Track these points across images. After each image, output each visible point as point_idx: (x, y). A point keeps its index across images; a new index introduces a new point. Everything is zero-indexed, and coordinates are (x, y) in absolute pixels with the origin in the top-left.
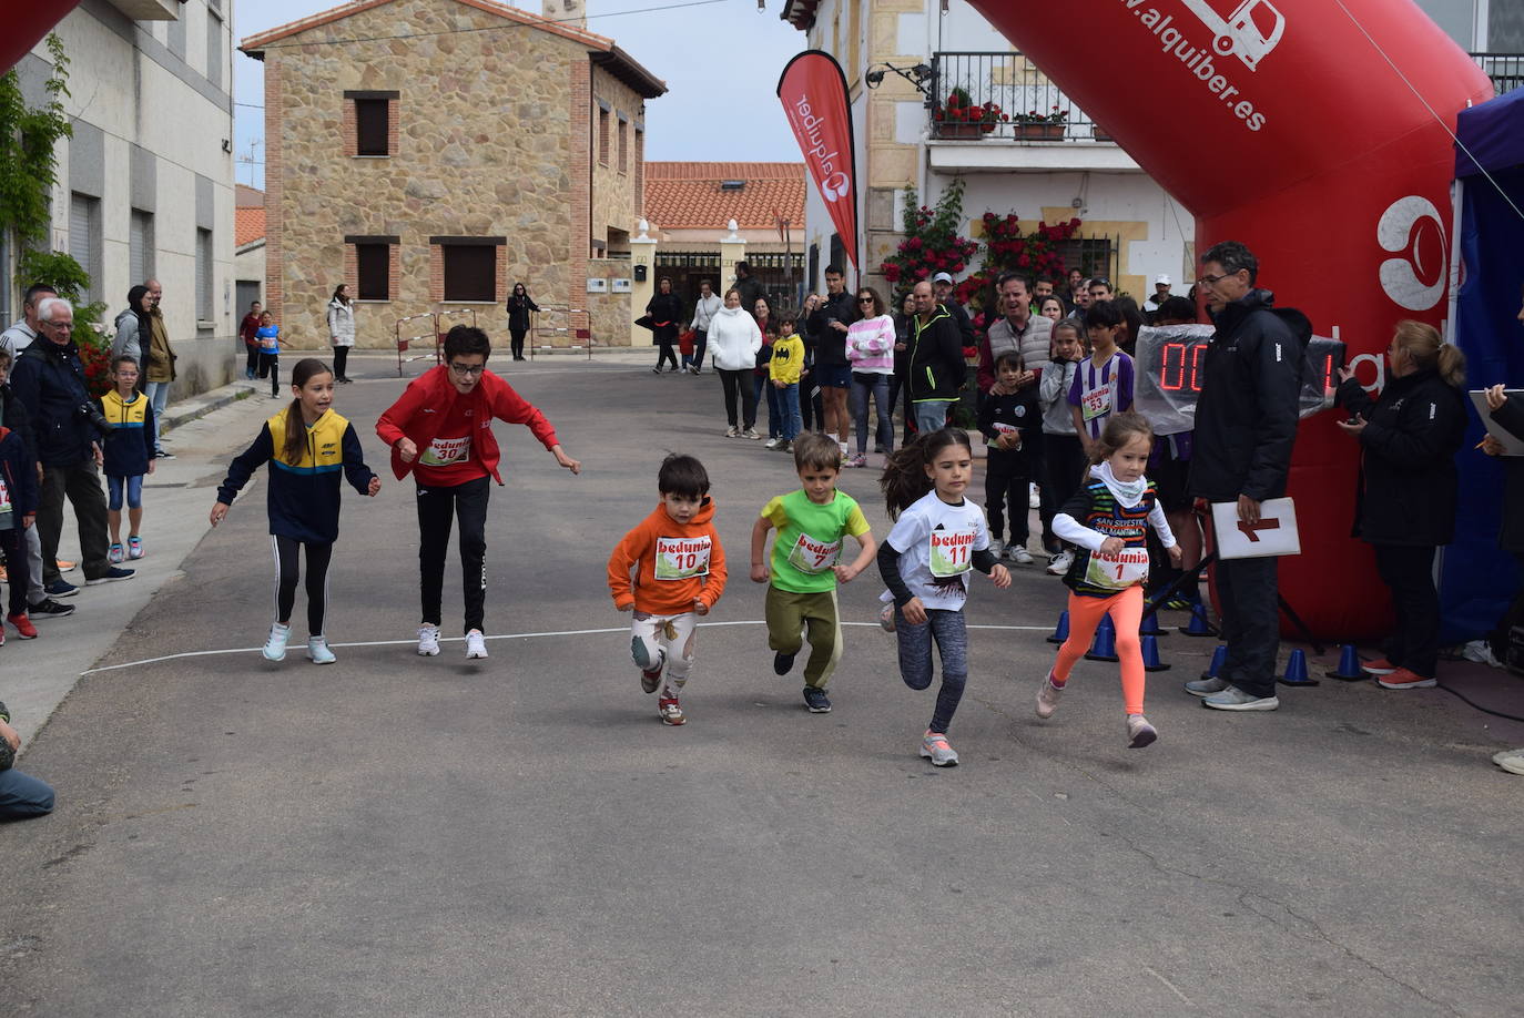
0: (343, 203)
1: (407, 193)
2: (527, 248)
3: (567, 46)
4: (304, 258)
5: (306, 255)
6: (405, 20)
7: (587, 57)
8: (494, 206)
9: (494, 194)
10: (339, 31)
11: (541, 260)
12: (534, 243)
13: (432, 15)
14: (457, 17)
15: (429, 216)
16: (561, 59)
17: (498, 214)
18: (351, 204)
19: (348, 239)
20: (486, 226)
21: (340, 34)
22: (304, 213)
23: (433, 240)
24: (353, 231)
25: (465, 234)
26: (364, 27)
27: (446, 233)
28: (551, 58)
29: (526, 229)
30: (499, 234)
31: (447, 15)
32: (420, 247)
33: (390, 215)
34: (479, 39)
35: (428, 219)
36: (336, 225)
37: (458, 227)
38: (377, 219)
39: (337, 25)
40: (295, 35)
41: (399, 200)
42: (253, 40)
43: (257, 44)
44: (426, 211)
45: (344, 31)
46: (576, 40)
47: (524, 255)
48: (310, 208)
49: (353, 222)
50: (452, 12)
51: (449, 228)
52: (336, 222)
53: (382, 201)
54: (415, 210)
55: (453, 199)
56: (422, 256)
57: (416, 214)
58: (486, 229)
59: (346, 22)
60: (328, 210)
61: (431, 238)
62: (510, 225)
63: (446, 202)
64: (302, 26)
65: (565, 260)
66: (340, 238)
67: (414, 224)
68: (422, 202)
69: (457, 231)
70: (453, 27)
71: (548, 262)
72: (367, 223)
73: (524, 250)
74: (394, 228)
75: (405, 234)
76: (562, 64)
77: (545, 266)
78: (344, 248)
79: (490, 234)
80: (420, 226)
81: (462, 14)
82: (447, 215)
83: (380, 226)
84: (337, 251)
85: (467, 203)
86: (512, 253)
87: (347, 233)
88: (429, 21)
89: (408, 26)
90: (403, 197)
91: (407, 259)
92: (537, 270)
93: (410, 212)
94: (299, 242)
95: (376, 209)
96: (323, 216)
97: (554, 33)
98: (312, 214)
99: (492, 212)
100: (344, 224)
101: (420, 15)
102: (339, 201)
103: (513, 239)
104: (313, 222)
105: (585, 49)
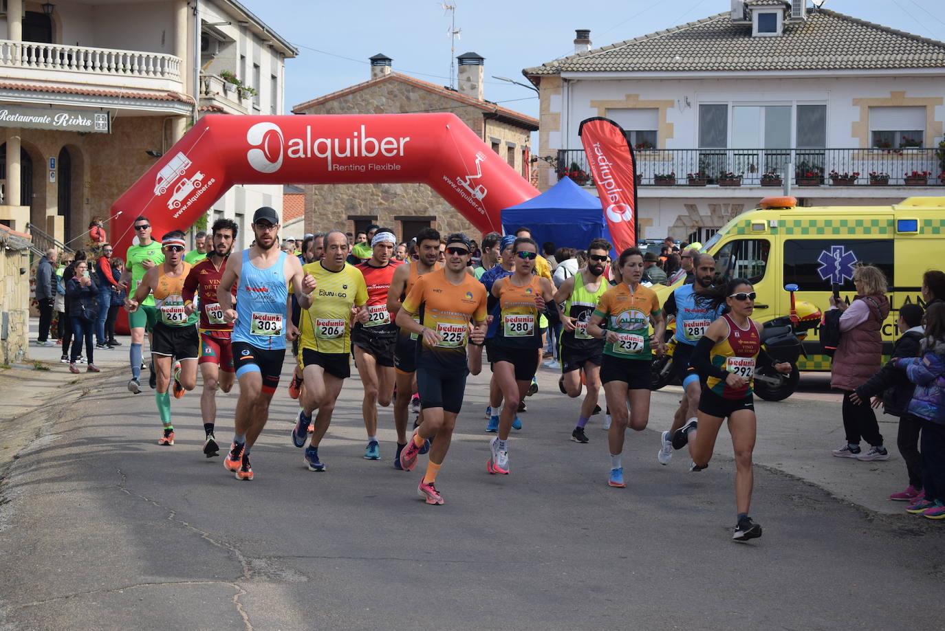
0: (347, 198)
1: (382, 191)
2: (448, 223)
3: (471, 109)
5: (326, 226)
6: (382, 95)
7: (482, 115)
8: (430, 199)
9: (430, 193)
10: (346, 101)
12: (452, 220)
13: (397, 92)
14: (411, 94)
15: (394, 205)
16: (467, 117)
17: (432, 203)
18: (351, 198)
19: (350, 218)
20: (426, 210)
21: (347, 103)
22: (325, 203)
23: (396, 218)
24: (352, 213)
25: (414, 215)
26: (360, 99)
27: (403, 214)
28: (461, 116)
29: (447, 212)
30: (432, 215)
31: (405, 93)
32: (389, 222)
33: (372, 204)
34: (423, 106)
35: (394, 207)
36: (343, 210)
37: (410, 211)
38: (365, 206)
39: (346, 98)
40: (322, 104)
41: (377, 195)
42: (300, 107)
43: (301, 109)
44: (393, 202)
45: (349, 101)
46: (475, 106)
47: (446, 227)
48: (328, 200)
49: (353, 208)
50: (408, 91)
51: (405, 212)
52: (342, 207)
53: (368, 196)
54: (386, 201)
55: (407, 195)
57: (386, 204)
58: (425, 211)
59: (350, 96)
60: (339, 201)
61: (395, 217)
62: (438, 210)
63: (404, 197)
64: (326, 99)
65: (468, 229)
66: (344, 216)
67: (386, 209)
68: (390, 196)
69: (409, 213)
70: (408, 98)
72: (360, 209)
73: (446, 223)
74: (375, 211)
75: (379, 214)
76: (468, 120)
78: (347, 222)
79: (427, 215)
80: (390, 210)
81: (413, 92)
82: (404, 204)
83: (367, 210)
84: (344, 225)
85: (415, 197)
86: (439, 225)
87: (349, 214)
88: (396, 96)
89: (384, 99)
90: (380, 195)
93: (383, 202)
94: (322, 219)
95: (365, 200)
96: (336, 205)
97: (463, 102)
98: (330, 203)
99: (428, 203)
100: (347, 209)
101: (390, 93)
102: (345, 196)
103: (440, 217)
104: (330, 208)
105: (480, 112)
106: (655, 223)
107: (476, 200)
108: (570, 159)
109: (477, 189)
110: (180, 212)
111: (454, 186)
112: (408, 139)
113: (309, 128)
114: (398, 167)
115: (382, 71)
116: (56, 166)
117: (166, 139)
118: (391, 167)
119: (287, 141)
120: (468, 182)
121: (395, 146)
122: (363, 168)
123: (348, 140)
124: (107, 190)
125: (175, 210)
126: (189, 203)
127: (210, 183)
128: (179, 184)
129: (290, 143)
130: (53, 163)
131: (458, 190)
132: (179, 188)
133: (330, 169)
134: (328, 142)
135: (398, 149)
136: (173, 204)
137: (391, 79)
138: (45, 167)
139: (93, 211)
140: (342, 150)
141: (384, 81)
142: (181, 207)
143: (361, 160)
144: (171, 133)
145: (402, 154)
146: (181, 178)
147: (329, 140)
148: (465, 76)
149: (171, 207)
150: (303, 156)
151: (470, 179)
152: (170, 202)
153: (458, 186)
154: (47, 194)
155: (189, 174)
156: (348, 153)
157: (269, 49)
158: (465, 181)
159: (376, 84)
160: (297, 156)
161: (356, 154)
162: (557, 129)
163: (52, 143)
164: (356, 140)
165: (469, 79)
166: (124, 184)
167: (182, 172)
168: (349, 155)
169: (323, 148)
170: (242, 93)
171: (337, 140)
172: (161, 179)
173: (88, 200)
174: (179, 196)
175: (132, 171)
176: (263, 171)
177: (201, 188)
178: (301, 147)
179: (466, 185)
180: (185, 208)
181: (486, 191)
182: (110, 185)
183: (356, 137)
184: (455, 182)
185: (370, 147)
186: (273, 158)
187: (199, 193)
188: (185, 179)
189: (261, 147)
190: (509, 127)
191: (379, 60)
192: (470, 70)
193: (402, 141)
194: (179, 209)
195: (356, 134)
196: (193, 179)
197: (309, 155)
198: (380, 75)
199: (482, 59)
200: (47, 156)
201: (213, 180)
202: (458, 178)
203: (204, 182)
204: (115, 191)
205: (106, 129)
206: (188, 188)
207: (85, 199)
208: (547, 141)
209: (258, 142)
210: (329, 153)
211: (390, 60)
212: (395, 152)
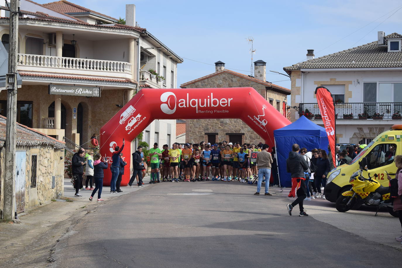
0: (205, 125)
1: (220, 122)
2: (250, 136)
3: (260, 85)
4: (195, 138)
6: (220, 79)
7: (265, 88)
8: (242, 125)
9: (242, 123)
10: (204, 82)
11: (253, 139)
12: (251, 135)
13: (227, 78)
17: (243, 127)
18: (206, 125)
19: (206, 134)
20: (240, 130)
22: (195, 127)
23: (227, 134)
24: (207, 132)
25: (234, 132)
26: (210, 81)
27: (230, 132)
28: (256, 88)
29: (249, 131)
30: (243, 132)
32: (223, 136)
33: (216, 128)
34: (238, 84)
35: (225, 129)
36: (203, 130)
37: (233, 131)
38: (213, 129)
39: (204, 81)
40: (194, 83)
41: (218, 124)
42: (184, 85)
43: (185, 86)
44: (225, 127)
46: (262, 84)
47: (249, 138)
49: (207, 130)
50: (232, 78)
51: (231, 131)
53: (214, 124)
55: (232, 124)
56: (224, 138)
58: (240, 131)
59: (206, 80)
60: (201, 127)
62: (245, 130)
63: (230, 124)
64: (195, 81)
65: (259, 139)
66: (203, 133)
67: (222, 130)
68: (224, 124)
69: (232, 132)
70: (232, 81)
71: (255, 140)
72: (210, 130)
73: (249, 136)
74: (217, 131)
75: (219, 132)
76: (259, 90)
77: (254, 140)
78: (205, 136)
79: (240, 132)
80: (224, 130)
81: (234, 78)
82: (230, 128)
84: (203, 137)
85: (235, 124)
86: (246, 137)
87: (205, 132)
88: (226, 80)
89: (221, 81)
90: (220, 124)
91: (220, 139)
92: (252, 141)
93: (221, 127)
94: (194, 135)
95: (213, 126)
96: (200, 128)
97: (257, 82)
98: (197, 127)
99: (241, 127)
100: (205, 130)
101: (224, 78)
102: (203, 124)
103: (246, 133)
104: (197, 129)
105: (264, 86)
106: (344, 136)
107: (262, 126)
108: (305, 107)
109: (263, 121)
110: (131, 132)
111: (252, 120)
112: (232, 99)
113: (188, 94)
114: (228, 111)
115: (220, 69)
116: (76, 111)
117: (125, 99)
118: (224, 112)
119: (178, 100)
120: (259, 118)
121: (226, 102)
122: (212, 112)
123: (205, 100)
124: (99, 122)
125: (128, 131)
126: (135, 128)
127: (144, 119)
128: (130, 119)
129: (180, 101)
130: (75, 110)
131: (254, 122)
132: (130, 121)
133: (197, 112)
134: (196, 100)
135: (228, 103)
136: (127, 128)
137: (224, 72)
138: (72, 112)
139: (92, 131)
140: (203, 104)
141: (221, 73)
142: (131, 129)
143: (211, 108)
144: (127, 97)
145: (229, 105)
146: (131, 116)
147: (197, 99)
148: (257, 70)
149: (127, 129)
150: (185, 107)
151: (260, 117)
152: (126, 127)
153: (254, 120)
154: (72, 124)
155: (135, 115)
156: (205, 105)
157: (170, 59)
158: (258, 118)
159: (217, 74)
160: (183, 107)
161: (209, 106)
162: (299, 94)
163: (75, 102)
164: (209, 99)
165: (259, 72)
166: (106, 119)
167: (132, 114)
168: (205, 106)
169: (194, 103)
170: (158, 79)
171: (200, 100)
172: (122, 117)
173: (90, 126)
174: (130, 125)
175: (110, 113)
176: (167, 114)
177: (140, 121)
178: (184, 103)
179: (258, 119)
180: (133, 130)
181: (267, 122)
182: (100, 120)
183: (209, 98)
184: (253, 118)
185: (215, 102)
186: (172, 108)
187: (139, 123)
188: (133, 117)
189: (167, 103)
190: (277, 93)
191: (219, 64)
192: (260, 68)
193: (229, 100)
194: (130, 130)
195: (209, 97)
196: (136, 117)
197: (188, 106)
198: (219, 70)
199: (265, 63)
200: (73, 107)
201: (145, 118)
202: (255, 116)
203: (141, 118)
204: (102, 122)
205: (99, 95)
206: (134, 121)
207: (89, 126)
208: (295, 99)
209: (166, 101)
210: (197, 105)
211: (224, 64)
212: (226, 105)
